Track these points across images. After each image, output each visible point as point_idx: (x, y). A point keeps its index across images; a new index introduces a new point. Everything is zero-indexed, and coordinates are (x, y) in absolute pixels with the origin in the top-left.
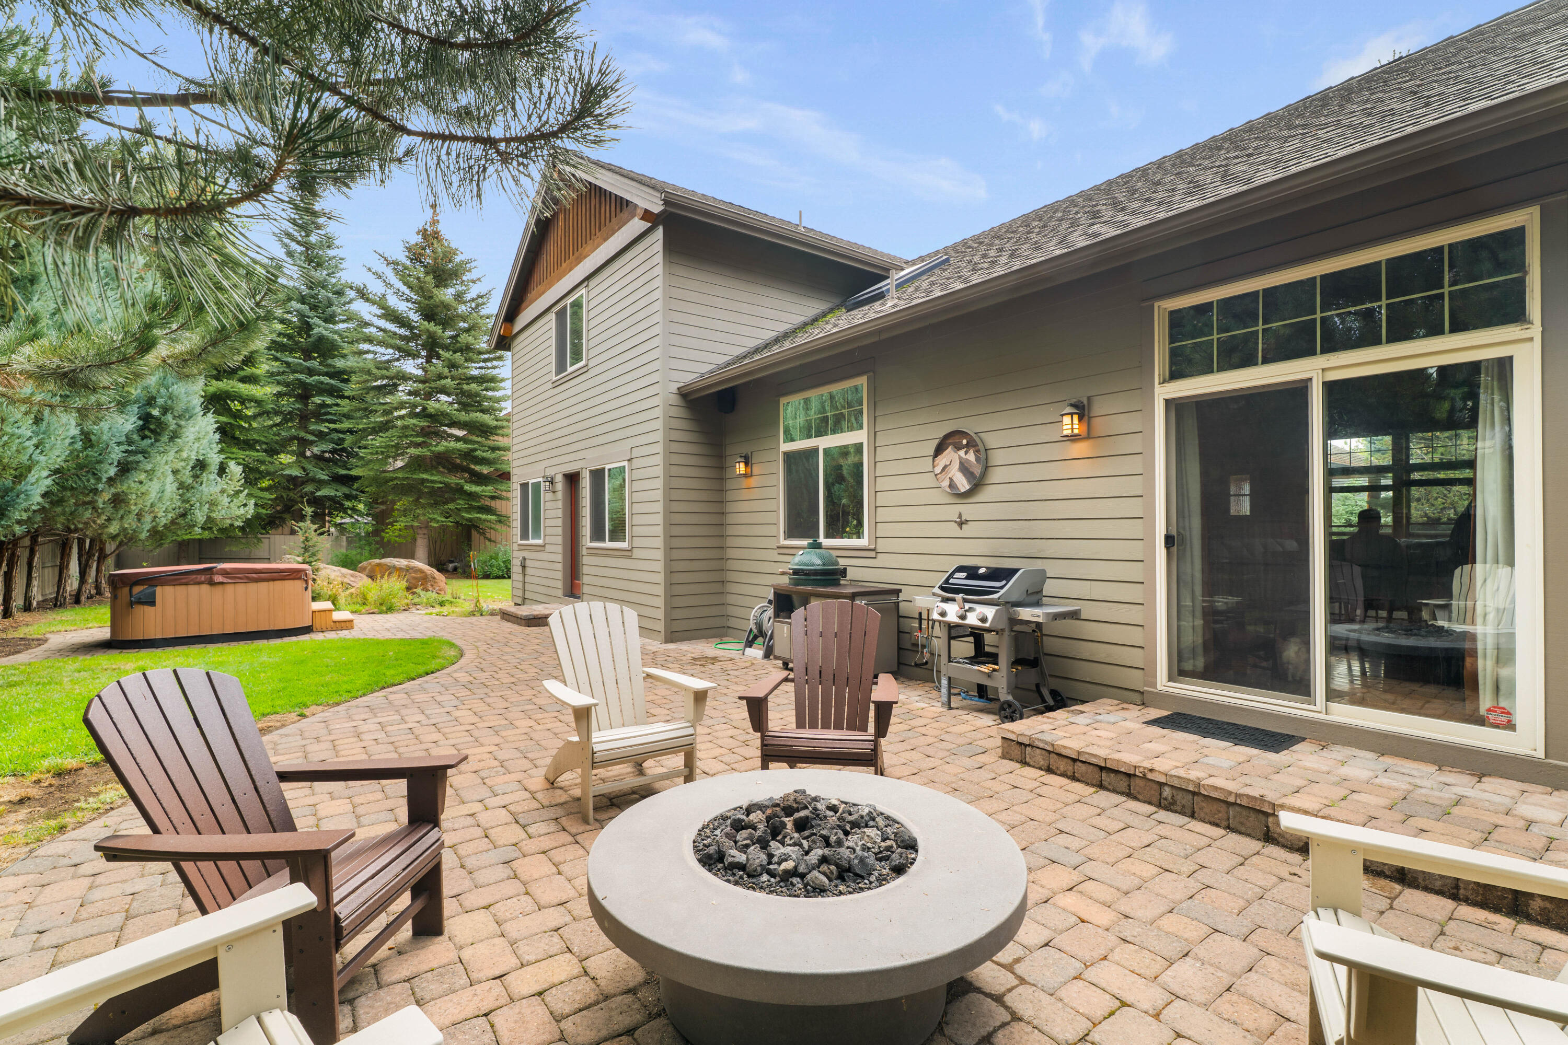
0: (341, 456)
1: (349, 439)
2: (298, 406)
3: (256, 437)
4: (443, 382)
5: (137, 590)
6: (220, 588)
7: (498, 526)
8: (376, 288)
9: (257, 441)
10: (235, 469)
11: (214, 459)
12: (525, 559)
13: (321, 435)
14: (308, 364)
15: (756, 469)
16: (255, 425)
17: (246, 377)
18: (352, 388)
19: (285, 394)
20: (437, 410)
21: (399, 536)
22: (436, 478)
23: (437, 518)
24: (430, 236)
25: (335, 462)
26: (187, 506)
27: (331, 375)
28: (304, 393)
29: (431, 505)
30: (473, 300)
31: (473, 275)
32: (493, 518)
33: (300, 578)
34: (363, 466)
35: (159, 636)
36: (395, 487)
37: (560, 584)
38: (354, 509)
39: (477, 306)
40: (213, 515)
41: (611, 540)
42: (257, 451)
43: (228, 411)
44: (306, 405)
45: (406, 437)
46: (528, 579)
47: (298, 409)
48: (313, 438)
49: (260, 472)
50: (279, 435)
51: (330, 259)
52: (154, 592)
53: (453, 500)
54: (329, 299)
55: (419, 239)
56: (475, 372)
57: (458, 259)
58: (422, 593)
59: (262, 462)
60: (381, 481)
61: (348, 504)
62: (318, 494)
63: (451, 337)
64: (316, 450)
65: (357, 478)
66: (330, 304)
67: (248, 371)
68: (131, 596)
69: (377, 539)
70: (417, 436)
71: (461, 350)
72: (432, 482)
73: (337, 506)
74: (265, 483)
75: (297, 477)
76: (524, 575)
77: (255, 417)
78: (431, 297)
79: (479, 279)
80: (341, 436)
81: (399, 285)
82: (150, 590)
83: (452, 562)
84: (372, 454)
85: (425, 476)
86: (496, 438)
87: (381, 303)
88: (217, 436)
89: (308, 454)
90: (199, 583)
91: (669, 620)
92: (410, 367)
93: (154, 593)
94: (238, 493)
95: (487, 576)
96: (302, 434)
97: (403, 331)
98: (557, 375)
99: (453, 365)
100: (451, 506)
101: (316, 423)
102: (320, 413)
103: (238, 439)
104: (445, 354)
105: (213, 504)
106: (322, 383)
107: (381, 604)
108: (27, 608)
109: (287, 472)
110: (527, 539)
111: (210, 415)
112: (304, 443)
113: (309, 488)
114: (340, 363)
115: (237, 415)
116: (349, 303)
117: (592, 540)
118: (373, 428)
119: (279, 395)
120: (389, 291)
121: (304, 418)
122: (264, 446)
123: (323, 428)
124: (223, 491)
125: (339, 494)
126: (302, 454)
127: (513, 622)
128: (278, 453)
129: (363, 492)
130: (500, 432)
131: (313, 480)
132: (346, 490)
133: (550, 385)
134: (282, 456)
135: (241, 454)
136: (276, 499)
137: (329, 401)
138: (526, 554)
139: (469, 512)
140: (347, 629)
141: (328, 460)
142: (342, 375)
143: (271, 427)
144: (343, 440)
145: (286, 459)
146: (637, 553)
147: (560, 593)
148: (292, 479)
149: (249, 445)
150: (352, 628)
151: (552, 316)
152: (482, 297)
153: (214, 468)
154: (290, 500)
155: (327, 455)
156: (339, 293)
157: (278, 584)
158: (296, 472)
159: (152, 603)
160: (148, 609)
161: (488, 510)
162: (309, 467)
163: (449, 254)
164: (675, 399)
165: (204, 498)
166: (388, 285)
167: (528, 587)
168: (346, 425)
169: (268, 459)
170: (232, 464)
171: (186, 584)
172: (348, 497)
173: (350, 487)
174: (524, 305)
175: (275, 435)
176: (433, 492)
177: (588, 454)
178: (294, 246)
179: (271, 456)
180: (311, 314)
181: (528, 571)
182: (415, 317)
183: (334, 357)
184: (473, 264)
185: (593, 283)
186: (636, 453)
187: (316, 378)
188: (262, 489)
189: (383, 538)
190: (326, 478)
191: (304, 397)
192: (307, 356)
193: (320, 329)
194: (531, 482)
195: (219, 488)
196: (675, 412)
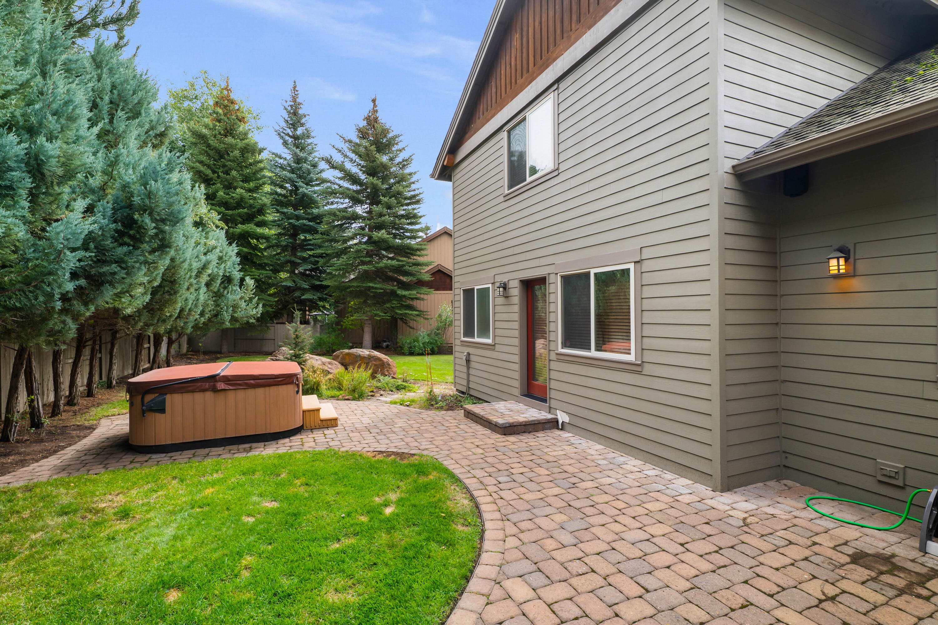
0: (315, 272)
1: (321, 261)
2: (290, 240)
3: (266, 261)
4: (383, 218)
5: (149, 398)
6: (222, 395)
7: (418, 319)
8: (338, 158)
9: (266, 264)
10: (250, 282)
11: (237, 275)
12: (469, 354)
13: (304, 259)
14: (296, 213)
15: (862, 266)
16: (265, 254)
17: (259, 222)
18: (323, 227)
19: (283, 234)
20: (380, 238)
21: (352, 325)
22: (378, 286)
23: (380, 315)
24: (372, 121)
25: (313, 277)
26: (219, 309)
27: (310, 220)
28: (294, 232)
29: (374, 304)
30: (400, 163)
31: (400, 146)
32: (416, 313)
33: (292, 383)
34: (330, 279)
35: (169, 442)
36: (351, 292)
37: (517, 384)
38: (324, 307)
39: (404, 166)
40: (236, 315)
41: (598, 349)
42: (267, 270)
43: (249, 245)
44: (296, 240)
45: (359, 257)
46: (472, 371)
47: (291, 243)
48: (299, 261)
49: (269, 284)
50: (279, 259)
51: (308, 145)
52: (165, 399)
53: (389, 301)
54: (308, 170)
55: (365, 123)
56: (403, 212)
57: (390, 135)
58: (381, 378)
59: (270, 278)
60: (342, 288)
61: (321, 303)
62: (303, 297)
63: (387, 189)
64: (301, 269)
65: (327, 287)
66: (309, 173)
67: (260, 218)
68: (143, 404)
69: (339, 327)
70: (366, 257)
71: (394, 196)
72: (376, 288)
73: (314, 306)
74: (272, 291)
75: (290, 286)
76: (468, 367)
77: (265, 249)
78: (375, 161)
79: (404, 149)
80: (316, 259)
81: (353, 156)
82: (161, 398)
83: (385, 342)
84: (336, 270)
85: (371, 285)
86: (415, 257)
87: (341, 168)
88: (238, 259)
89: (297, 272)
90: (204, 390)
91: (726, 462)
92: (360, 210)
93: (164, 402)
94: (251, 299)
95: (411, 354)
96: (293, 259)
97: (355, 187)
98: (510, 187)
99: (389, 207)
100: (388, 305)
101: (301, 252)
102: (304, 246)
103: (255, 263)
104: (384, 199)
105: (235, 307)
106: (305, 225)
107: (354, 391)
108: (109, 386)
109: (284, 284)
110: (473, 336)
111: (234, 245)
112: (295, 265)
113: (297, 294)
114: (315, 211)
115: (255, 248)
116: (320, 172)
117: (564, 345)
118: (337, 253)
119: (280, 234)
120: (346, 159)
121: (294, 248)
122: (271, 268)
123: (305, 255)
124: (241, 298)
125: (315, 297)
126: (292, 272)
127: (485, 426)
128: (279, 272)
129: (330, 296)
130: (418, 253)
131: (300, 289)
132: (319, 294)
133: (501, 199)
134: (282, 273)
135: (256, 272)
136: (278, 301)
137: (309, 237)
138: (471, 350)
139: (400, 309)
140: (333, 426)
141: (308, 276)
142: (318, 219)
143: (275, 255)
144: (318, 262)
145: (283, 275)
146: (647, 369)
147: (517, 392)
148: (287, 288)
149: (262, 267)
150: (336, 426)
151: (504, 135)
152: (406, 160)
153: (237, 281)
154: (287, 302)
155: (308, 272)
156: (315, 166)
157: (273, 389)
158: (289, 284)
159: (162, 411)
160: (159, 417)
161: (411, 308)
162: (297, 280)
163: (385, 132)
164: (730, 181)
165: (229, 303)
166: (346, 156)
167: (471, 378)
168: (319, 251)
169: (273, 275)
170: (247, 279)
171: (193, 391)
172: (321, 299)
173: (322, 292)
174: (467, 136)
175: (277, 260)
176: (376, 295)
177: (558, 260)
178: (287, 138)
179: (275, 274)
180: (298, 180)
181: (473, 365)
182: (363, 177)
183: (312, 208)
184: (400, 138)
185: (563, 85)
186: (647, 253)
187: (301, 221)
188: (270, 295)
189: (342, 326)
190: (308, 287)
191: (294, 235)
192: (296, 208)
193: (304, 189)
194: (476, 288)
195: (238, 297)
196: (731, 197)
